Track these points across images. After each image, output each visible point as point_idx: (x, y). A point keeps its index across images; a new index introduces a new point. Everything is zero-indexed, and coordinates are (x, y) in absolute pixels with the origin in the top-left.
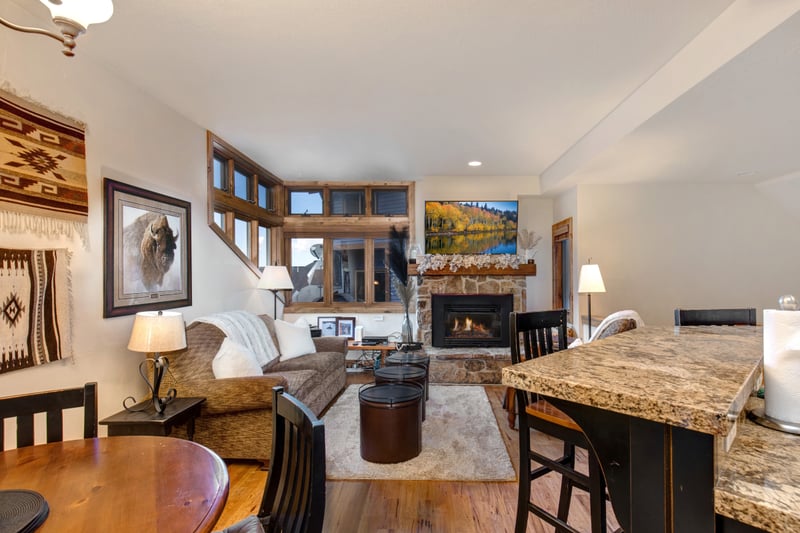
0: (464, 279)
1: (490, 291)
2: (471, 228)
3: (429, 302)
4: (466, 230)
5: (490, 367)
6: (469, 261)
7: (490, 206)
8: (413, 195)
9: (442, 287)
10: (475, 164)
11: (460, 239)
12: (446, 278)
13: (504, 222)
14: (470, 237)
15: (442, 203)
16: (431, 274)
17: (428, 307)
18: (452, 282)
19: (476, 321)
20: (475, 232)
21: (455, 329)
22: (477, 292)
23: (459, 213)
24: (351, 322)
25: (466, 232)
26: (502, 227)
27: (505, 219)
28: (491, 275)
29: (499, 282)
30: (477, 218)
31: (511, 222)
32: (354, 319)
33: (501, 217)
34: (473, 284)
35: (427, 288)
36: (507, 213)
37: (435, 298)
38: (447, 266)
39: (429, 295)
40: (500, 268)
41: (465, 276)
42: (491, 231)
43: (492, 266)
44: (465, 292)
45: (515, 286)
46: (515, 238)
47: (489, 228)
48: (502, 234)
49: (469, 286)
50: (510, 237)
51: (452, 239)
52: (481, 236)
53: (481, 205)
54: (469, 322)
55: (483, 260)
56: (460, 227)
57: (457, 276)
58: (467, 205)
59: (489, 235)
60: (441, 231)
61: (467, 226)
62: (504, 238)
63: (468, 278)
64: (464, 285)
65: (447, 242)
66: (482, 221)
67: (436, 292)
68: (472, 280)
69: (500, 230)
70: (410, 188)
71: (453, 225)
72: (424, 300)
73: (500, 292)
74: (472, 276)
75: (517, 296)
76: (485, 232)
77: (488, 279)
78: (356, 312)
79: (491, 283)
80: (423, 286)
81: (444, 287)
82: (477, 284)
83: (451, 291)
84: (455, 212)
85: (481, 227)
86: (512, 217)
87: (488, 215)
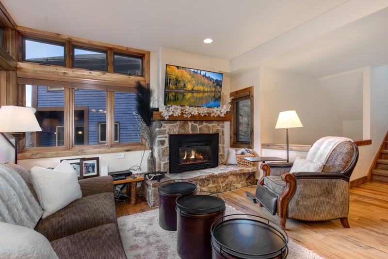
0: (190, 124)
1: (206, 131)
2: (196, 88)
3: (167, 140)
4: (192, 89)
5: (214, 182)
6: (195, 111)
7: (208, 74)
8: (149, 62)
9: (175, 129)
10: (208, 41)
11: (189, 96)
12: (178, 123)
13: (215, 87)
14: (195, 95)
15: (178, 67)
16: (172, 119)
17: (167, 144)
18: (182, 126)
19: (198, 152)
20: (198, 92)
21: (185, 158)
22: (198, 133)
23: (189, 76)
24: (95, 162)
25: (192, 91)
26: (213, 89)
27: (215, 84)
28: (207, 121)
29: (210, 125)
30: (199, 82)
31: (218, 87)
32: (97, 159)
33: (214, 83)
34: (196, 126)
35: (165, 130)
36: (217, 80)
37: (172, 137)
38: (182, 114)
39: (167, 135)
40: (214, 116)
41: (191, 121)
42: (207, 92)
43: (209, 114)
44: (191, 133)
45: (219, 128)
46: (220, 97)
47: (206, 90)
48: (213, 94)
49: (194, 128)
50: (217, 97)
51: (184, 95)
52: (201, 94)
53: (203, 73)
54: (193, 153)
55: (204, 111)
56: (189, 87)
57: (186, 121)
58: (194, 72)
59: (206, 94)
60: (177, 88)
61: (194, 87)
62: (214, 97)
63: (192, 123)
64: (190, 127)
65: (180, 97)
66: (203, 85)
67: (172, 133)
68: (195, 124)
69: (212, 92)
70: (146, 56)
71: (184, 85)
72: (163, 139)
73: (211, 132)
74: (195, 121)
75: (220, 134)
76: (204, 92)
77: (205, 124)
78: (100, 153)
79: (206, 126)
80: (162, 128)
81: (177, 129)
82: (198, 127)
83: (182, 132)
84: (187, 76)
85: (201, 88)
86: (219, 84)
87: (206, 81)
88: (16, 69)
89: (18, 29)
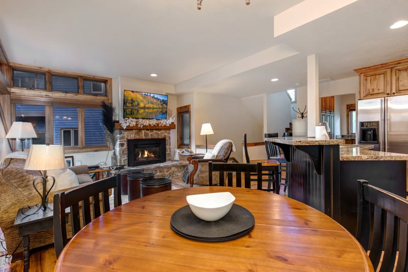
0: (143, 131)
1: (156, 137)
2: (147, 106)
3: (126, 143)
4: (144, 107)
5: (160, 172)
6: (147, 123)
7: (156, 96)
8: (111, 86)
9: (132, 135)
10: (154, 75)
11: (142, 111)
12: (134, 131)
13: (162, 105)
14: (147, 110)
15: (133, 92)
16: (129, 129)
17: (125, 146)
18: (137, 133)
19: (150, 152)
20: (148, 108)
21: (140, 156)
22: (150, 137)
23: (141, 98)
24: (71, 159)
25: (144, 108)
26: (161, 107)
27: (162, 103)
28: (155, 129)
29: (159, 132)
30: (150, 101)
31: (165, 105)
32: (72, 157)
33: (161, 102)
34: (148, 133)
35: (124, 136)
36: (163, 100)
37: (129, 141)
38: (137, 125)
39: (126, 140)
40: (161, 126)
41: (144, 129)
42: (156, 108)
43: (158, 124)
44: (144, 138)
45: (166, 134)
46: (166, 112)
47: (155, 107)
48: (161, 110)
49: (146, 135)
50: (164, 112)
51: (138, 111)
52: (151, 110)
53: (152, 95)
54: (146, 153)
55: (153, 122)
56: (142, 105)
57: (140, 130)
58: (145, 94)
59: (155, 110)
60: (132, 106)
61: (145, 105)
62: (161, 112)
63: (145, 131)
64: (143, 134)
65: (135, 112)
66: (152, 103)
67: (129, 138)
68: (147, 132)
69: (160, 108)
70: (109, 81)
71: (138, 104)
72: (123, 142)
73: (160, 137)
74: (147, 130)
75: (167, 138)
76: (153, 108)
77: (155, 131)
78: (74, 152)
79: (156, 133)
80: (122, 135)
81: (133, 135)
82: (150, 134)
83: (137, 137)
84: (139, 97)
85: (152, 106)
86: (165, 102)
87: (155, 101)
88: (9, 93)
89: (11, 64)
